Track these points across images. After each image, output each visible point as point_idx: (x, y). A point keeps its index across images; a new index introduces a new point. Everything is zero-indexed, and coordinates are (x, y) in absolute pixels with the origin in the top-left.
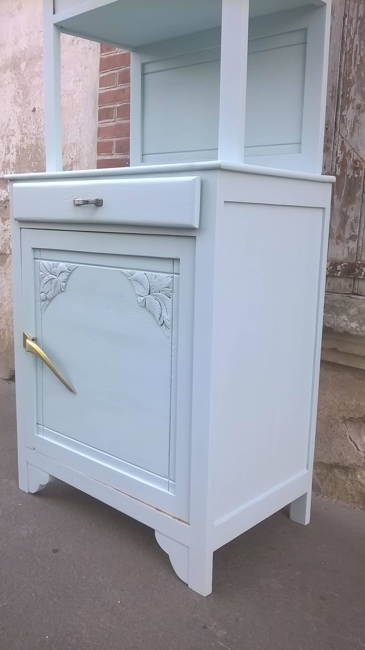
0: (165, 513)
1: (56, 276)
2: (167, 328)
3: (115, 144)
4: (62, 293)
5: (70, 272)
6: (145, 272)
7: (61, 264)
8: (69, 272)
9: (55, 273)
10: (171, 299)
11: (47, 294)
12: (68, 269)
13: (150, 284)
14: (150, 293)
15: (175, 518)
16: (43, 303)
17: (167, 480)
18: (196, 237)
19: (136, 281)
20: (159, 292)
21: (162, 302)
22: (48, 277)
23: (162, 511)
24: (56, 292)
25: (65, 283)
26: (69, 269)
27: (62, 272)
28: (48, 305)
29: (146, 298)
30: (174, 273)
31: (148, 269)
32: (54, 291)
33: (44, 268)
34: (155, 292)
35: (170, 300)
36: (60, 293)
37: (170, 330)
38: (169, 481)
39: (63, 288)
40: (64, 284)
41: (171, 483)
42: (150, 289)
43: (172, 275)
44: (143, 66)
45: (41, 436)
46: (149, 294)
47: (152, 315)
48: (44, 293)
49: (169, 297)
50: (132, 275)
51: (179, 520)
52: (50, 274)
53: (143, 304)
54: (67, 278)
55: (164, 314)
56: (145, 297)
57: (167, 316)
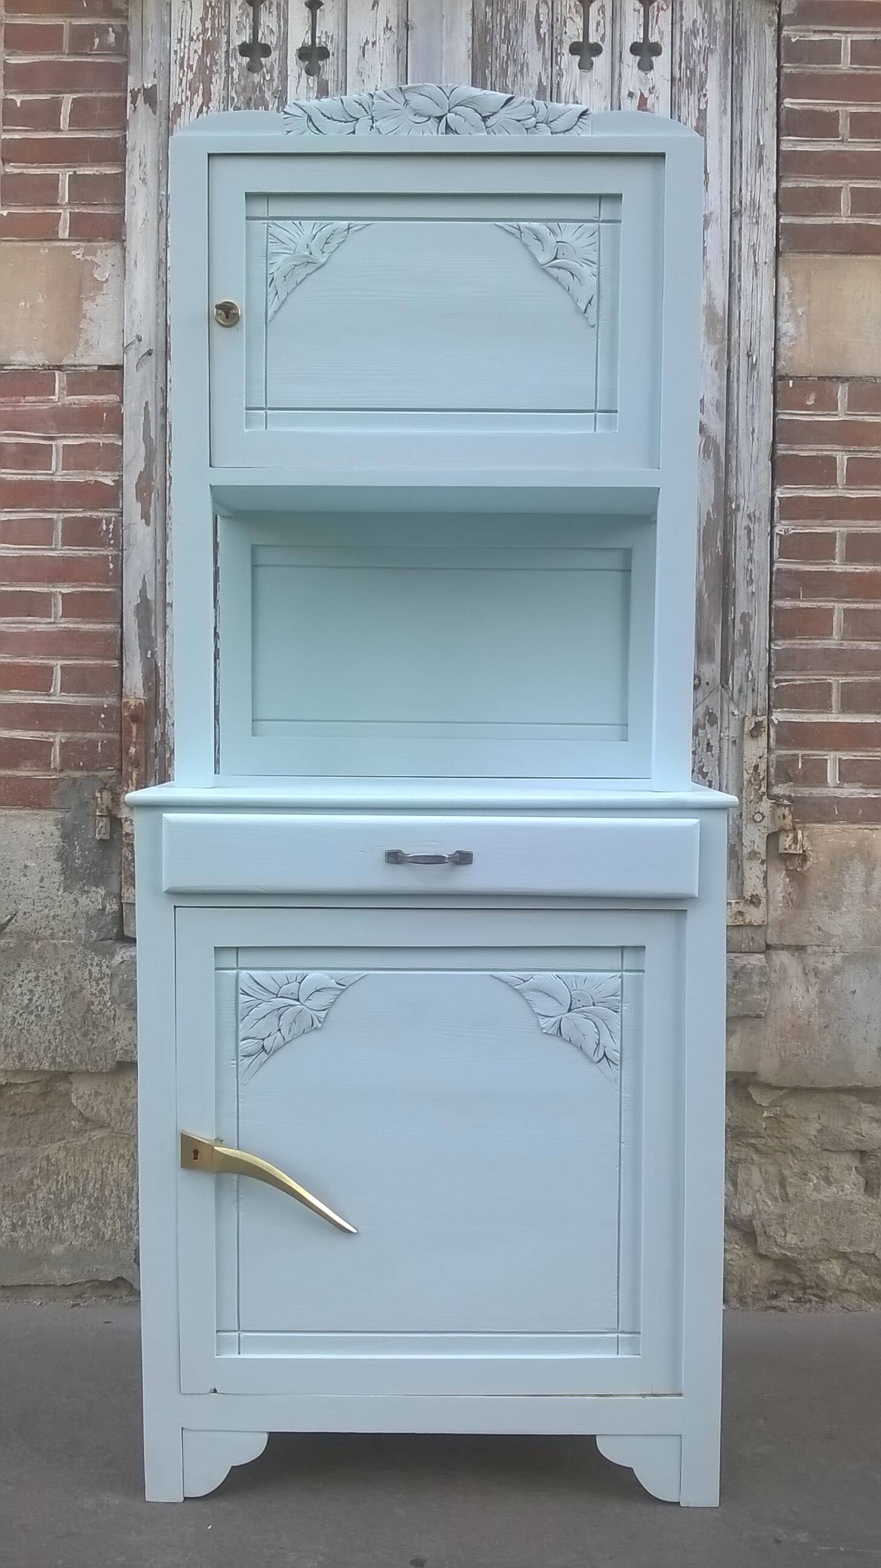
0: (619, 1395)
1: (298, 1000)
2: (611, 1063)
3: (58, 673)
4: (314, 1035)
5: (342, 987)
6: (557, 973)
7: (312, 975)
8: (341, 989)
9: (292, 994)
10: (619, 1014)
11: (263, 1040)
12: (337, 983)
13: (572, 993)
14: (572, 1008)
15: (643, 1395)
16: (247, 1061)
17: (615, 1335)
18: (686, 910)
19: (536, 990)
20: (594, 1005)
21: (600, 1023)
22: (271, 1005)
23: (611, 1395)
24: (292, 1033)
25: (326, 1011)
26: (339, 982)
27: (317, 991)
28: (261, 1065)
29: (562, 1018)
30: (622, 971)
31: (562, 967)
32: (290, 1030)
33: (255, 987)
34: (583, 1006)
35: (617, 1016)
36: (307, 1033)
37: (619, 1067)
38: (618, 1336)
39: (320, 1022)
40: (323, 1014)
41: (622, 1337)
42: (571, 1001)
43: (619, 974)
44: (254, 550)
45: (237, 1356)
46: (570, 1010)
47: (577, 1047)
48: (253, 1038)
49: (616, 1012)
50: (525, 981)
51: (652, 1395)
52: (277, 997)
53: (554, 1030)
54: (332, 1001)
55: (606, 1040)
56: (560, 1017)
57: (611, 1045)
